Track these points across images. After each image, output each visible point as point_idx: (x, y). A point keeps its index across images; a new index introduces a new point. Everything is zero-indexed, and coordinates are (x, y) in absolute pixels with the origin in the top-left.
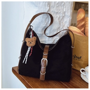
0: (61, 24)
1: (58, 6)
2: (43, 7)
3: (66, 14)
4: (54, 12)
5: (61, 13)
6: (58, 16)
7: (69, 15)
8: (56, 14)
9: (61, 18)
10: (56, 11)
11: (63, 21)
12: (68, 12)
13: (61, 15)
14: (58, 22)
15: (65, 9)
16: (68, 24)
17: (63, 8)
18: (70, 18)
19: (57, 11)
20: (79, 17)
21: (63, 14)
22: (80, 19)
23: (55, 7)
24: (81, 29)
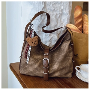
0: (59, 22)
1: (54, 4)
2: (38, 4)
3: (64, 11)
4: (51, 10)
5: (58, 10)
6: (55, 13)
7: (67, 13)
8: (53, 11)
9: (59, 15)
10: (52, 9)
11: (61, 19)
12: (66, 10)
13: (59, 13)
14: (55, 20)
15: (62, 7)
16: (67, 21)
17: (60, 5)
18: (68, 16)
19: (54, 9)
20: (75, 14)
21: (60, 12)
22: (77, 16)
23: (52, 5)
24: (79, 26)
